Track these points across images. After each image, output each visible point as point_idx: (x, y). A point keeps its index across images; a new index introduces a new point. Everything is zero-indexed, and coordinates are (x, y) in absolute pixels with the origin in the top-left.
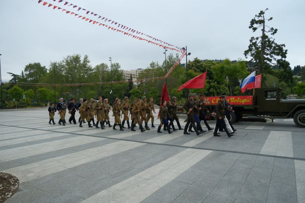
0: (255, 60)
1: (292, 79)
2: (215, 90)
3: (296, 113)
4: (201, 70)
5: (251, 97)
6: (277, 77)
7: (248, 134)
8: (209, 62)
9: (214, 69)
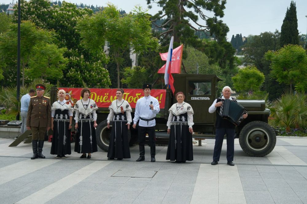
0: (167, 13)
1: (232, 60)
2: (79, 72)
3: (244, 129)
4: (48, 24)
5: (162, 93)
6: (207, 54)
7: (157, 172)
8: (68, 9)
9: (84, 26)
